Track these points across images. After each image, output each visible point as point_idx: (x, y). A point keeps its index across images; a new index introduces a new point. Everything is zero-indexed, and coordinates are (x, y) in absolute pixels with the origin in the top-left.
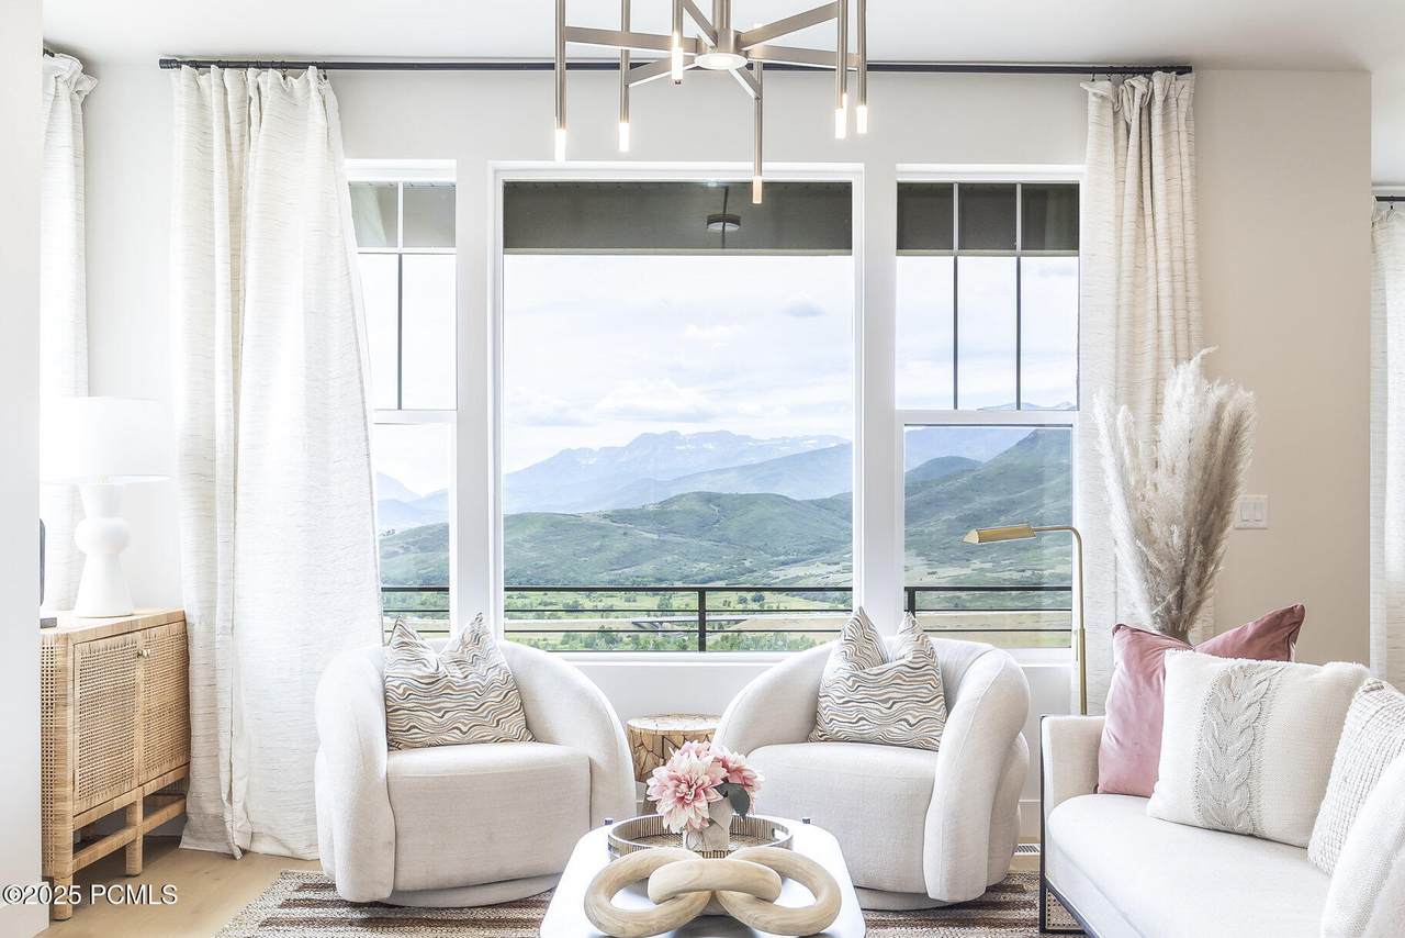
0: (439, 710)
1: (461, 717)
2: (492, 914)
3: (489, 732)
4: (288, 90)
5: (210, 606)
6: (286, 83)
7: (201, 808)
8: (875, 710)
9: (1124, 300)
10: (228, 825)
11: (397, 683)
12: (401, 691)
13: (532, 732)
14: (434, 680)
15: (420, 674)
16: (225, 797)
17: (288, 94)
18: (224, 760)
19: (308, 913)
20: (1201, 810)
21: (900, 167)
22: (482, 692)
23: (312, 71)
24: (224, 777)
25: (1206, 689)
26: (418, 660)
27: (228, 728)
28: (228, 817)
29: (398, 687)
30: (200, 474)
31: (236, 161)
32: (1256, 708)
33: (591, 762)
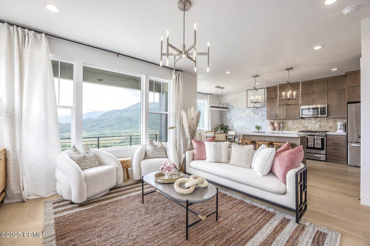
0: (86, 162)
1: (89, 163)
2: (102, 198)
3: (94, 165)
4: (36, 36)
5: (14, 147)
6: (36, 35)
7: (12, 193)
8: (157, 153)
9: (177, 99)
10: (23, 195)
11: (76, 158)
12: (77, 160)
13: (101, 164)
14: (84, 157)
15: (81, 156)
16: (22, 189)
17: (36, 37)
18: (21, 181)
19: (63, 208)
20: (214, 160)
21: (150, 77)
22: (92, 158)
23: (43, 35)
24: (21, 185)
25: (213, 146)
26: (80, 153)
27: (22, 173)
28: (23, 193)
29: (76, 159)
30: (11, 117)
31: (21, 48)
32: (220, 148)
33: (116, 168)
